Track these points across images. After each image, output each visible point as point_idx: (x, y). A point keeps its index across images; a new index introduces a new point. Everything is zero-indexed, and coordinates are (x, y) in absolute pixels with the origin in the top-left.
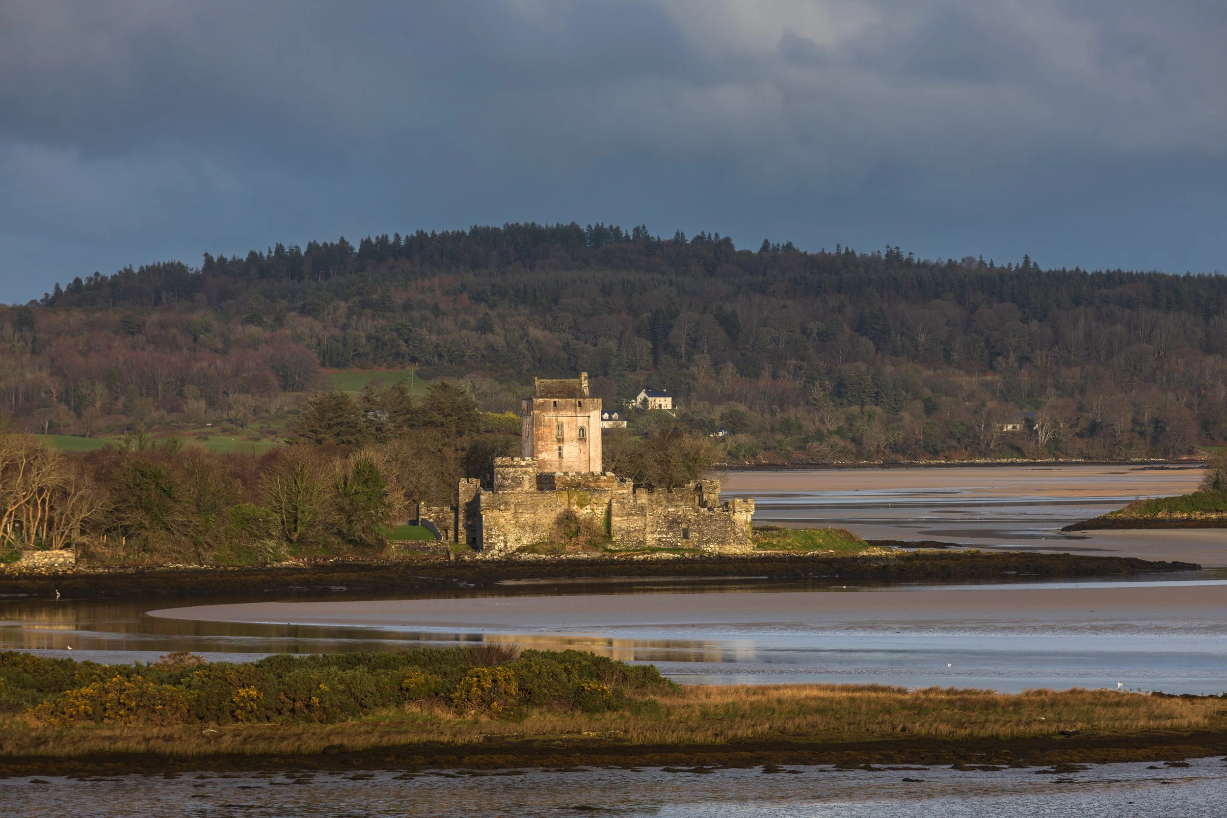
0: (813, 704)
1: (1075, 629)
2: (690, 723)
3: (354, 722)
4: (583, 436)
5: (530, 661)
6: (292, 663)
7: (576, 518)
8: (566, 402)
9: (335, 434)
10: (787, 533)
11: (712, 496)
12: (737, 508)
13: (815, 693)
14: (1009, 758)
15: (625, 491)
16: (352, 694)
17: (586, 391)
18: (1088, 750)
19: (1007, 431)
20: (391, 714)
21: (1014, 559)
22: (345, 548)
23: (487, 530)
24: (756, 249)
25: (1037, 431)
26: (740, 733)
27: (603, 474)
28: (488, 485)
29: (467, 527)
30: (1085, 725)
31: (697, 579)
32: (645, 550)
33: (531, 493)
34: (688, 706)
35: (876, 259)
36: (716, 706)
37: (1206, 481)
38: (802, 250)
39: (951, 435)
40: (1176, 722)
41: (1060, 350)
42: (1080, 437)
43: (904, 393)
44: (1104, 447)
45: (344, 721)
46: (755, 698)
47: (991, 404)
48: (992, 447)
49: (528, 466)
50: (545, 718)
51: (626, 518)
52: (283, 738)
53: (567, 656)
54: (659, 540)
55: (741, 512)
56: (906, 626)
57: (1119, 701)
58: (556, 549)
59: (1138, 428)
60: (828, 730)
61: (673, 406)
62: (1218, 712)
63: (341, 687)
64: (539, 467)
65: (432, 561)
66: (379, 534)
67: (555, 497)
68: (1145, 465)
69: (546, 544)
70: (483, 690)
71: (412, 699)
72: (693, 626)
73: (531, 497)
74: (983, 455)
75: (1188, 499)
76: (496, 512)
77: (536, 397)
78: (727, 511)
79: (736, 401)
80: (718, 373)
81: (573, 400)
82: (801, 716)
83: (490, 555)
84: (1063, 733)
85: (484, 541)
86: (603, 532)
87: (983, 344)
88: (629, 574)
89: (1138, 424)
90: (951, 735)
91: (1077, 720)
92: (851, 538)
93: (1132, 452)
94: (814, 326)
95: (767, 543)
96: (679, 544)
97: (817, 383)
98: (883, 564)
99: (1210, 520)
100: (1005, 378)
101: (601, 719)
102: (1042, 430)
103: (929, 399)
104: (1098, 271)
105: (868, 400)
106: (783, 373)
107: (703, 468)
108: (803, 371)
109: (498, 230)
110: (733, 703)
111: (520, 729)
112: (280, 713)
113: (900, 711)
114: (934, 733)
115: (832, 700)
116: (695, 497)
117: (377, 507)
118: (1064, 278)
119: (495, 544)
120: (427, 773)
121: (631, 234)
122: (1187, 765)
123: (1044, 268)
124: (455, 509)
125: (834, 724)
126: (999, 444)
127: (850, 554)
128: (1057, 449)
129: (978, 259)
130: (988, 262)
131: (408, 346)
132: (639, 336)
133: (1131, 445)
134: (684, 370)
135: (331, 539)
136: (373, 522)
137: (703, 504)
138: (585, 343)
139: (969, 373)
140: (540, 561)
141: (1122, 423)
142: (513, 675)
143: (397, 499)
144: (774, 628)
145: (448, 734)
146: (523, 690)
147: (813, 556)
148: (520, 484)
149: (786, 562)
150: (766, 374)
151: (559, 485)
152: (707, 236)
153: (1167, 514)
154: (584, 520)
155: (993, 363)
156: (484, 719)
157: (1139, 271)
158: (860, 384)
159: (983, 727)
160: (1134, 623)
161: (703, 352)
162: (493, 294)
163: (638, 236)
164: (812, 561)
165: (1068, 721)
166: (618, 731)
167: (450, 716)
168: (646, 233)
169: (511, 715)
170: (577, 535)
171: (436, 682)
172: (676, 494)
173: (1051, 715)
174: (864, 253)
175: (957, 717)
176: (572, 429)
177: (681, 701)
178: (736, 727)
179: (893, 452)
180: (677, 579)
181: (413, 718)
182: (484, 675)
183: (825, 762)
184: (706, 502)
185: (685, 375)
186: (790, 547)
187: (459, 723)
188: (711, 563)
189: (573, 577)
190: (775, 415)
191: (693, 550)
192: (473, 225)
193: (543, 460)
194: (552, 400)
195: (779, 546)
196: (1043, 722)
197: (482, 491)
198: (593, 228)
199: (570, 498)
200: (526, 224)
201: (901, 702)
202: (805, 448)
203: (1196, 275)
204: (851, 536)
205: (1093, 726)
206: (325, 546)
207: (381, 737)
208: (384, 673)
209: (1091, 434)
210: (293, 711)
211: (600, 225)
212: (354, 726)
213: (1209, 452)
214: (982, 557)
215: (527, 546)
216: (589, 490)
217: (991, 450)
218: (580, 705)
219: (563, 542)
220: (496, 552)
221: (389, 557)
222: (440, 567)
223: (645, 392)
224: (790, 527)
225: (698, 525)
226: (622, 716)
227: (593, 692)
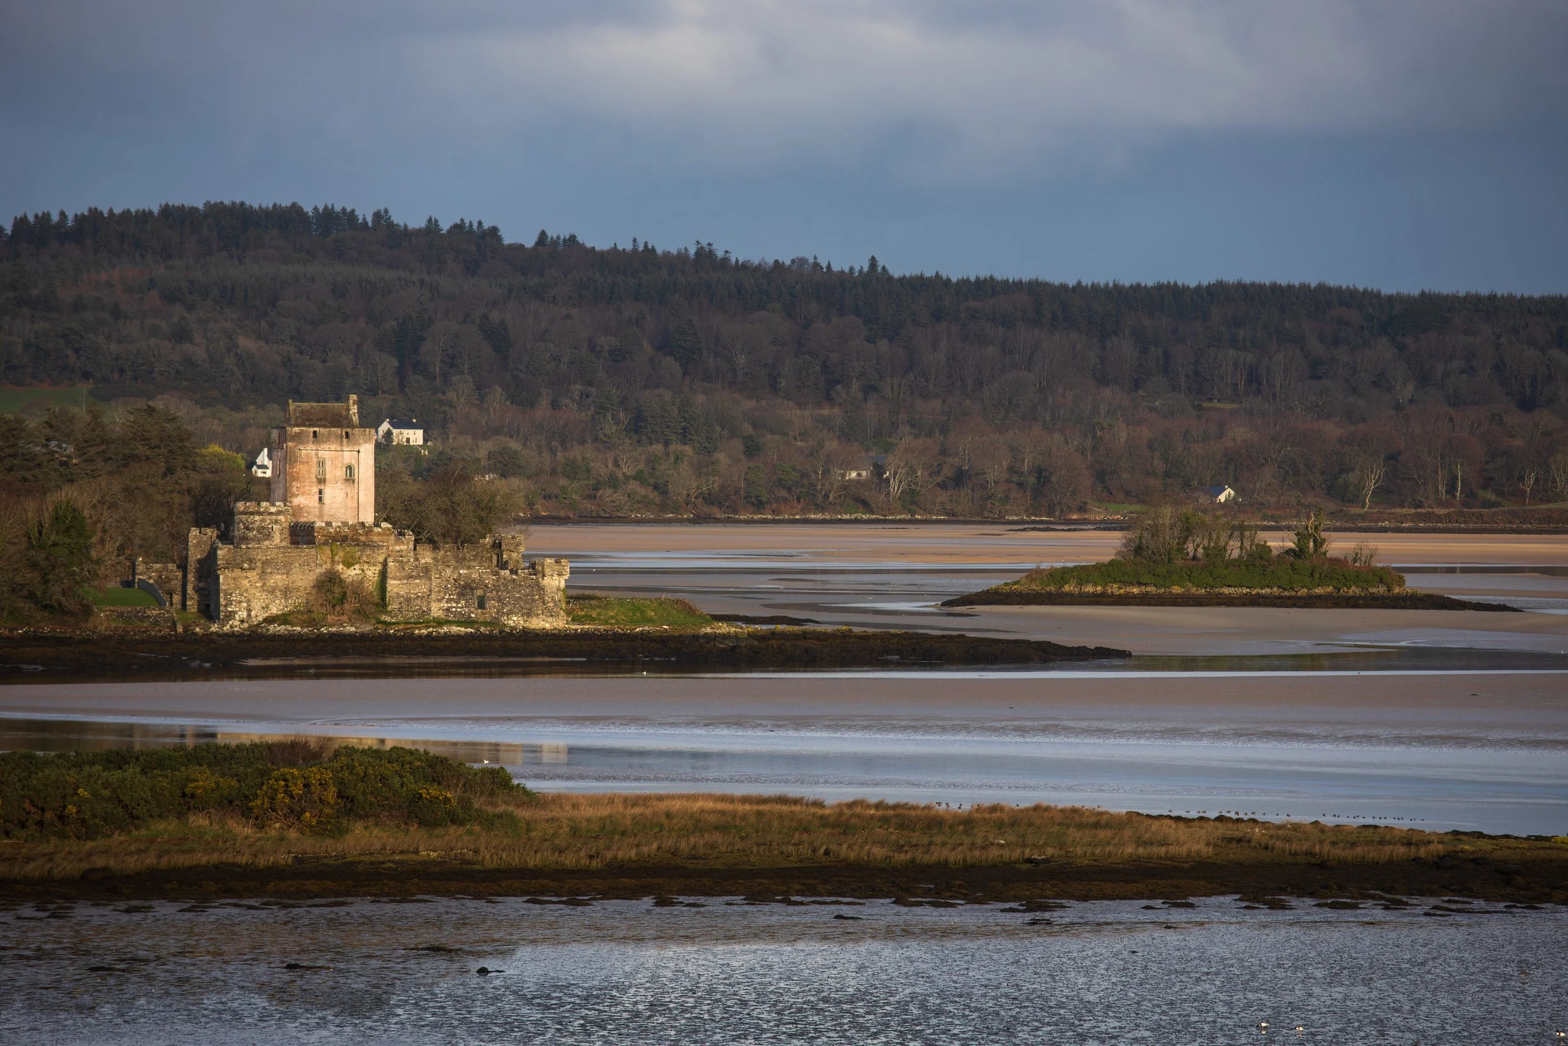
0: (712, 819)
1: (996, 730)
2: (557, 841)
3: (122, 838)
4: (350, 476)
5: (353, 760)
6: (33, 762)
7: (341, 581)
8: (329, 432)
9: (6, 469)
10: (609, 603)
11: (514, 555)
12: (548, 571)
13: (710, 805)
14: (963, 891)
15: (404, 547)
16: (120, 802)
17: (355, 419)
18: (1064, 883)
19: (850, 479)
20: (170, 828)
21: (895, 641)
22: (38, 616)
23: (226, 595)
24: (529, 242)
25: (888, 480)
26: (620, 855)
27: (377, 525)
28: (225, 537)
29: (197, 590)
30: (1057, 852)
31: (497, 659)
32: (428, 622)
33: (283, 547)
34: (553, 820)
35: (682, 257)
36: (588, 820)
37: (1125, 546)
38: (589, 245)
39: (780, 483)
40: (1173, 850)
41: (916, 378)
42: (942, 489)
43: (718, 429)
44: (973, 501)
45: (109, 836)
46: (637, 810)
47: (832, 445)
48: (831, 498)
49: (279, 513)
50: (371, 833)
51: (405, 581)
52: (29, 859)
53: (394, 755)
54: (448, 610)
55: (552, 576)
56: (780, 723)
57: (1099, 822)
58: (314, 620)
59: (1015, 478)
60: (732, 852)
61: (425, 440)
62: (1223, 839)
63: (106, 793)
64: (294, 515)
65: (153, 633)
66: (83, 599)
67: (314, 553)
68: (1022, 525)
69: (302, 613)
70: (291, 796)
71: (198, 808)
72: (510, 719)
73: (283, 553)
74: (820, 508)
75: (1103, 569)
76: (238, 572)
77: (290, 425)
78: (535, 575)
79: (505, 435)
80: (482, 399)
81: (338, 430)
82: (697, 834)
83: (228, 627)
84: (1029, 861)
85: (222, 608)
86: (376, 599)
87: (818, 368)
88: (410, 653)
89: (1016, 473)
90: (888, 860)
91: (1045, 844)
92: (690, 610)
93: (1008, 508)
94: (605, 342)
95: (584, 616)
96: (473, 615)
97: (609, 416)
98: (731, 645)
99: (1130, 595)
100: (846, 412)
101: (443, 836)
102: (894, 478)
103: (750, 438)
104: (965, 278)
105: (673, 437)
106: (565, 401)
107: (500, 519)
108: (591, 399)
109: (197, 209)
110: (610, 817)
111: (340, 847)
112: (23, 825)
113: (821, 829)
114: (866, 858)
115: (734, 814)
116: (492, 556)
117: (82, 563)
118: (921, 286)
119: (235, 612)
120: (222, 904)
121: (369, 219)
122: (1192, 906)
123: (896, 272)
124: (183, 567)
125: (739, 845)
126: (840, 496)
127: (690, 631)
128: (913, 503)
129: (811, 261)
130: (824, 265)
131: (78, 358)
132: (381, 351)
133: (1006, 499)
134: (440, 395)
135: (20, 604)
136: (76, 582)
137: (503, 565)
138: (312, 358)
139: (801, 405)
140: (293, 635)
141: (995, 471)
142: (330, 778)
143: (106, 553)
144: (613, 723)
145: (247, 853)
146: (343, 797)
147: (642, 633)
148: (268, 536)
149: (608, 640)
150: (544, 402)
151: (319, 538)
152: (467, 225)
153: (1076, 586)
154: (352, 583)
155: (831, 392)
156: (293, 834)
157: (1017, 279)
158: (663, 417)
159: (927, 852)
160: (1072, 724)
161: (463, 372)
162: (191, 293)
163: (379, 221)
164: (641, 639)
165: (1034, 846)
166: (465, 851)
167: (248, 831)
168: (389, 219)
169: (327, 829)
170: (342, 603)
171: (230, 787)
172: (467, 552)
173: (1012, 838)
174: (667, 250)
175: (894, 837)
176: (336, 467)
177: (543, 814)
178: (615, 847)
179: (706, 503)
180: (472, 660)
181: (200, 833)
182: (294, 777)
183: (731, 893)
184: (507, 562)
185: (441, 402)
186: (613, 621)
187: (260, 839)
188: (514, 640)
189: (336, 656)
190: (555, 455)
191: (491, 624)
192: (164, 203)
193: (299, 505)
194: (312, 430)
195: (599, 619)
196: (1002, 846)
197: (220, 545)
198: (321, 210)
199: (333, 555)
200: (233, 203)
201: (822, 817)
202: (595, 497)
203: (1090, 284)
204: (690, 608)
205: (1067, 853)
206: (11, 613)
207: (159, 857)
208: (161, 775)
209: (956, 485)
210: (40, 823)
211: (330, 207)
212: (122, 843)
213: (1106, 509)
214: (855, 637)
215: (277, 616)
216: (358, 545)
217: (830, 503)
218: (416, 817)
219: (323, 610)
220: (237, 623)
221: (96, 627)
222: (164, 641)
223: (389, 422)
224: (612, 595)
225: (497, 592)
226: (470, 832)
227: (433, 800)
